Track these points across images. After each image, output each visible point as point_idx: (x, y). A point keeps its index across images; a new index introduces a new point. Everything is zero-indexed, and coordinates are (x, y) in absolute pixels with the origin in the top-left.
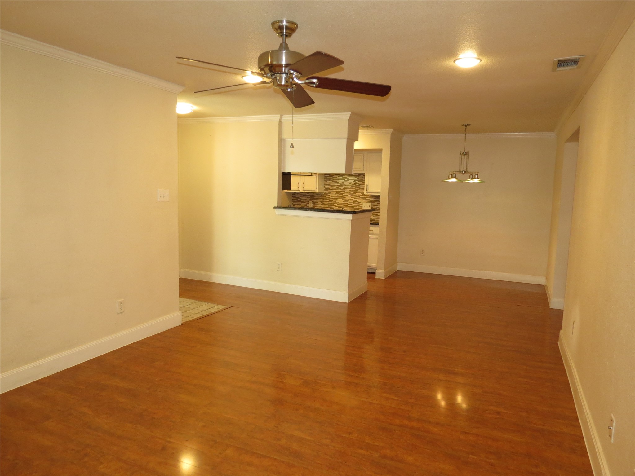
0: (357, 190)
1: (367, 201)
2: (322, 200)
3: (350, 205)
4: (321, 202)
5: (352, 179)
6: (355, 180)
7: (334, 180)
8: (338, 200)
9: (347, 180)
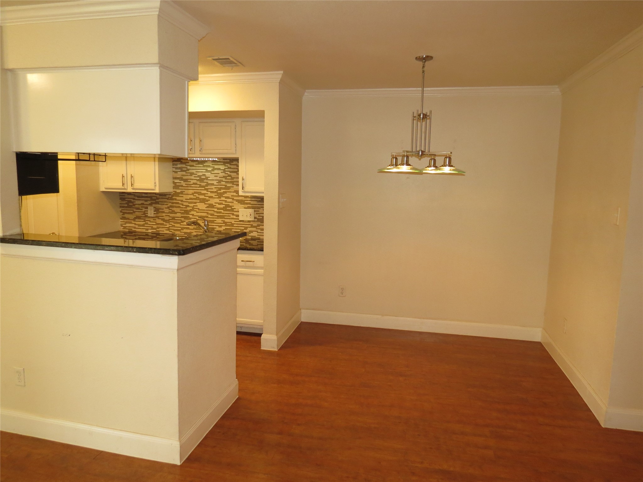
0: (229, 188)
1: (246, 206)
2: (170, 204)
3: (217, 212)
4: (168, 208)
5: (219, 169)
6: (224, 171)
7: (188, 170)
8: (198, 204)
9: (211, 170)
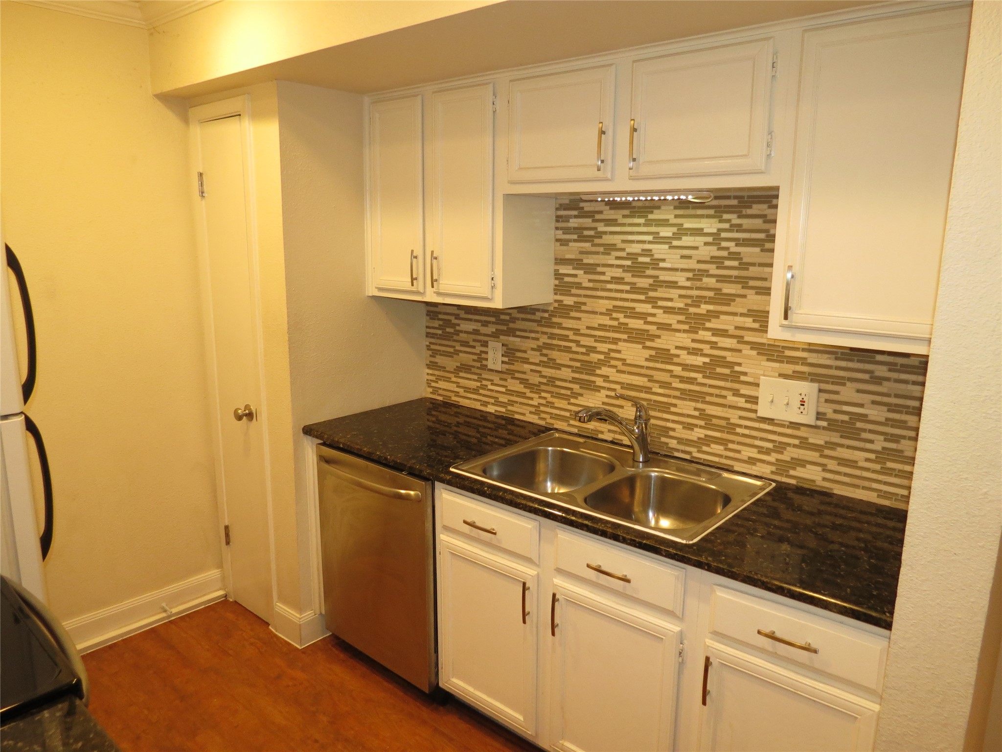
0: (729, 299)
1: (789, 368)
2: (544, 339)
3: (682, 380)
4: (539, 349)
5: (699, 232)
6: (717, 239)
7: (600, 235)
8: (621, 346)
9: (670, 234)
